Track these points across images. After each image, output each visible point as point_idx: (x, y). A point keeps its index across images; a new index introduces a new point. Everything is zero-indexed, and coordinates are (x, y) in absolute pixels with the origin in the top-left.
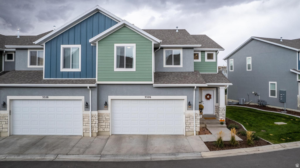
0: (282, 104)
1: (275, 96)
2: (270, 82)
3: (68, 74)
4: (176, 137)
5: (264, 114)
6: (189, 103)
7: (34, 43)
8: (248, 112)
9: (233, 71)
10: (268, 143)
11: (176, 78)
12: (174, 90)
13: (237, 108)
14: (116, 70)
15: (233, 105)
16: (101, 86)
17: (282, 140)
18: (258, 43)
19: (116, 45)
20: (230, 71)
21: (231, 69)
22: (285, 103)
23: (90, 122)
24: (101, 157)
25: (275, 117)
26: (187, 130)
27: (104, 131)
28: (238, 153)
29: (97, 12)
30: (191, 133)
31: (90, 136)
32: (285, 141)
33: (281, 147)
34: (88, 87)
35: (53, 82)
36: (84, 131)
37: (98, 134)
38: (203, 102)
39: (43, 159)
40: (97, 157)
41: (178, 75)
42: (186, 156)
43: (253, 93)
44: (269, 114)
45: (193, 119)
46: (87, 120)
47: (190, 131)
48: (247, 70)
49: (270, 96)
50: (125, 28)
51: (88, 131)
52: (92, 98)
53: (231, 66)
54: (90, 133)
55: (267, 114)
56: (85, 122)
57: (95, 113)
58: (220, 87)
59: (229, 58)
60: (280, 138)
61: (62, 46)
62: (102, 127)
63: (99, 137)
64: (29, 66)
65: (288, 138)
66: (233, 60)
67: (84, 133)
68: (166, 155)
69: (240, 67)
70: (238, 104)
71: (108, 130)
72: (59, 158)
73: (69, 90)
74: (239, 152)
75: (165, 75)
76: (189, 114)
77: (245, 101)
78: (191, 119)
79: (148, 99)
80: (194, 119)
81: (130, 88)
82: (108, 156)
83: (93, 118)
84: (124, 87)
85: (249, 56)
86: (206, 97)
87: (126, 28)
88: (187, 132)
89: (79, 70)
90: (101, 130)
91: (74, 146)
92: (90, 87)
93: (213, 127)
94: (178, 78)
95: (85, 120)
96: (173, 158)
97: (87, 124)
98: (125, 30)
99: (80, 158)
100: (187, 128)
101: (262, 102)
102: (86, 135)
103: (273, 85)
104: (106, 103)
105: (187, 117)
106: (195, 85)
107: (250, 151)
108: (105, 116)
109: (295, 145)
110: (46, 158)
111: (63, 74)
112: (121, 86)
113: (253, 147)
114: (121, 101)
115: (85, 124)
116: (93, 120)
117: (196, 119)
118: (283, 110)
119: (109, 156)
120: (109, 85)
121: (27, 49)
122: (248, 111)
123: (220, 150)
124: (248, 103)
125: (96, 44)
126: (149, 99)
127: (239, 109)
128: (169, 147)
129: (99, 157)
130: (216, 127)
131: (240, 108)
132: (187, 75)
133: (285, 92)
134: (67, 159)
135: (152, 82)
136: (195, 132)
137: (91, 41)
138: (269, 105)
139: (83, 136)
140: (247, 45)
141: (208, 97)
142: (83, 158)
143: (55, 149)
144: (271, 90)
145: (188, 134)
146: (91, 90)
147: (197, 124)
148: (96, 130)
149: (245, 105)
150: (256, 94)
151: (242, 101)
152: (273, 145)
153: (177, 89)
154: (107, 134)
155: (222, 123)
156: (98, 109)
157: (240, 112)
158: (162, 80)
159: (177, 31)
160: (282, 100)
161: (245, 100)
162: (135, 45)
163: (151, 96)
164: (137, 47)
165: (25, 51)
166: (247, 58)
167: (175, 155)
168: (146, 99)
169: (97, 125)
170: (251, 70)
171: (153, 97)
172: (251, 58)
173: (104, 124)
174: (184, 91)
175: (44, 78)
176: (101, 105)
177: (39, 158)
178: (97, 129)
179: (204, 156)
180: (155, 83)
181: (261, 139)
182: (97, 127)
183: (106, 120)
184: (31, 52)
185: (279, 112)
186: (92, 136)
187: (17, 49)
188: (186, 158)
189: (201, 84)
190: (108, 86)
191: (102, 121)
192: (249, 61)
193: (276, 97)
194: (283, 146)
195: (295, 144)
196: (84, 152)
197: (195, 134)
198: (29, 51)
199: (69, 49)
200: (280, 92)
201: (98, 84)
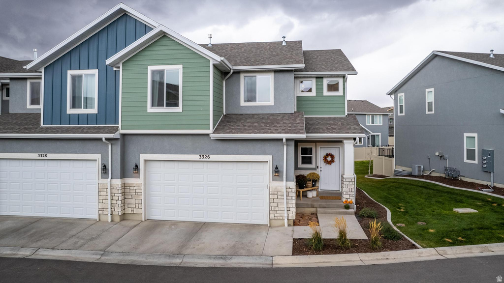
0: (486, 175)
1: (475, 160)
2: (466, 135)
3: (79, 118)
4: (252, 228)
5: (448, 193)
6: (277, 168)
7: (24, 67)
8: (421, 189)
9: (404, 114)
10: (414, 245)
11: (256, 124)
12: (250, 145)
13: (406, 182)
14: (150, 110)
15: (402, 176)
16: (129, 137)
17: (445, 241)
18: (446, 62)
19: (151, 68)
20: (399, 114)
21: (401, 112)
22: (492, 173)
23: (109, 198)
24: (102, 255)
25: (464, 199)
26: (272, 216)
27: (133, 212)
28: (345, 261)
29: (123, 15)
30: (279, 223)
31: (110, 220)
32: (450, 243)
33: (435, 255)
34: (104, 139)
35: (54, 130)
36: (101, 212)
37: (124, 217)
38: (319, 167)
39: (14, 254)
40: (96, 254)
41: (263, 118)
42: (244, 262)
43: (437, 154)
44: (457, 194)
45: (282, 197)
46: (104, 193)
47: (278, 218)
48: (427, 112)
49: (466, 160)
50: (166, 39)
51: (107, 213)
52: (113, 157)
53: (401, 107)
54: (110, 216)
55: (453, 194)
56: (101, 198)
57: (118, 182)
58: (345, 141)
59: (398, 92)
60: (443, 238)
61: (70, 73)
62: (129, 206)
63: (123, 223)
64: (29, 106)
65: (460, 238)
66: (403, 94)
67: (101, 216)
68: (210, 258)
69: (416, 107)
70: (410, 175)
71: (139, 211)
72: (37, 254)
73: (77, 144)
74: (348, 259)
75: (240, 120)
76: (276, 188)
77: (422, 170)
78: (279, 197)
79: (204, 160)
80: (285, 197)
81: (174, 140)
82: (115, 254)
83: (114, 191)
84: (166, 139)
85: (429, 87)
86: (325, 158)
87: (168, 39)
88: (273, 221)
89: (94, 111)
90: (128, 211)
91: (73, 236)
92: (107, 139)
93: (329, 213)
94: (259, 124)
95: (102, 193)
96: (219, 263)
97: (104, 201)
98: (165, 42)
99: (70, 255)
100: (271, 212)
101: (451, 170)
102: (103, 218)
103: (471, 140)
104: (137, 166)
105: (273, 193)
106: (284, 136)
107: (370, 259)
108: (135, 188)
109: (467, 251)
110: (19, 253)
111: (71, 118)
112: (160, 137)
113: (380, 251)
114: (162, 163)
115: (101, 201)
116: (113, 194)
117: (288, 198)
118: (487, 187)
119: (117, 254)
120: (142, 137)
121: (25, 79)
122: (421, 187)
123: (314, 254)
124: (427, 173)
125: (119, 68)
126: (207, 159)
127: (407, 184)
128: (224, 244)
129: (99, 254)
130: (334, 214)
131: (410, 182)
132: (279, 118)
133: (491, 153)
134: (50, 255)
135: (210, 131)
136: (286, 221)
137: (108, 62)
138: (464, 176)
139: (98, 220)
140: (426, 67)
141: (329, 159)
142: (74, 256)
143: (41, 240)
144: (467, 149)
145: (275, 223)
146: (111, 144)
147: (290, 205)
148: (118, 211)
149: (423, 177)
150: (441, 156)
151: (417, 169)
152: (422, 250)
153: (254, 143)
154: (138, 218)
155: (347, 207)
156: (123, 175)
157: (406, 189)
158: (229, 128)
159: (284, 44)
160: (488, 169)
161: (422, 167)
162: (181, 67)
163: (210, 156)
164: (185, 71)
165: (22, 82)
166: (427, 90)
167: (225, 259)
168: (202, 160)
169: (120, 202)
170: (433, 112)
171: (213, 157)
172: (432, 89)
173: (133, 201)
174: (268, 146)
175: (42, 125)
176: (128, 169)
177: (8, 252)
178: (120, 209)
179: (277, 264)
180: (214, 133)
181: (404, 238)
182: (120, 206)
183: (137, 194)
184: (32, 84)
185: (479, 190)
186: (112, 221)
187: (11, 79)
188: (240, 265)
189: (295, 133)
190: (140, 138)
191: (130, 197)
192: (430, 96)
193: (476, 162)
194: (441, 252)
195: (468, 249)
196: (80, 246)
197: (286, 225)
198: (29, 82)
199: (80, 76)
200: (484, 153)
201: (124, 135)
